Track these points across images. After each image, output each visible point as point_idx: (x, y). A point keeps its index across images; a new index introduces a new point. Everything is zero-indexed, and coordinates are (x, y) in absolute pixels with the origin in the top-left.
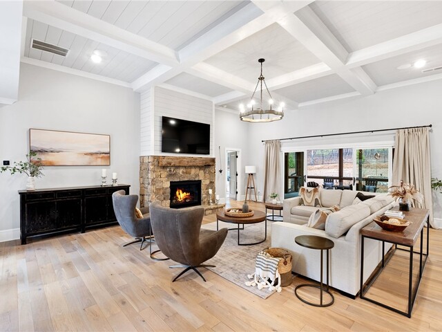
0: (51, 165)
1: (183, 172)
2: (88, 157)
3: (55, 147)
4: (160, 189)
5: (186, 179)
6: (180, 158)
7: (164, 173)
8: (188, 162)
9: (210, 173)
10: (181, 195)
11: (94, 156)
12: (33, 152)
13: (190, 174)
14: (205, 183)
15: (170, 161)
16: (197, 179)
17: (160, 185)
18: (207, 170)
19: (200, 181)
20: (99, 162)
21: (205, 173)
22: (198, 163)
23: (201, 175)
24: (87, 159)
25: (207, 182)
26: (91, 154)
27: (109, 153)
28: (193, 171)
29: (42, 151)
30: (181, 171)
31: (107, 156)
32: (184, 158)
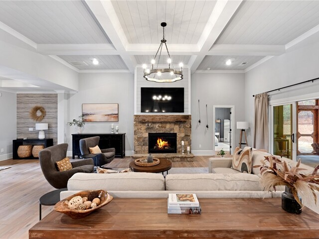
0: (90, 121)
1: (159, 126)
2: (107, 117)
3: (92, 112)
4: (140, 138)
5: (162, 132)
6: (153, 116)
7: (144, 127)
8: (160, 119)
9: (185, 127)
10: (161, 143)
11: (110, 116)
12: (83, 115)
13: (165, 128)
14: (180, 135)
15: (144, 118)
16: (172, 132)
17: (141, 135)
18: (182, 125)
19: (176, 134)
20: (112, 119)
21: (180, 127)
22: (169, 119)
23: (176, 129)
24: (106, 118)
25: (183, 135)
26: (108, 115)
27: (118, 114)
28: (168, 126)
29: (87, 115)
30: (157, 126)
31: (117, 116)
32: (157, 116)
